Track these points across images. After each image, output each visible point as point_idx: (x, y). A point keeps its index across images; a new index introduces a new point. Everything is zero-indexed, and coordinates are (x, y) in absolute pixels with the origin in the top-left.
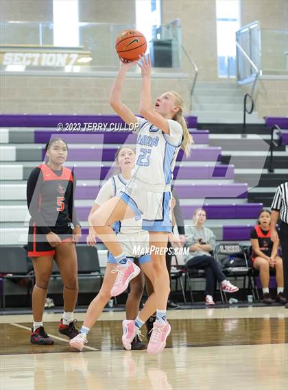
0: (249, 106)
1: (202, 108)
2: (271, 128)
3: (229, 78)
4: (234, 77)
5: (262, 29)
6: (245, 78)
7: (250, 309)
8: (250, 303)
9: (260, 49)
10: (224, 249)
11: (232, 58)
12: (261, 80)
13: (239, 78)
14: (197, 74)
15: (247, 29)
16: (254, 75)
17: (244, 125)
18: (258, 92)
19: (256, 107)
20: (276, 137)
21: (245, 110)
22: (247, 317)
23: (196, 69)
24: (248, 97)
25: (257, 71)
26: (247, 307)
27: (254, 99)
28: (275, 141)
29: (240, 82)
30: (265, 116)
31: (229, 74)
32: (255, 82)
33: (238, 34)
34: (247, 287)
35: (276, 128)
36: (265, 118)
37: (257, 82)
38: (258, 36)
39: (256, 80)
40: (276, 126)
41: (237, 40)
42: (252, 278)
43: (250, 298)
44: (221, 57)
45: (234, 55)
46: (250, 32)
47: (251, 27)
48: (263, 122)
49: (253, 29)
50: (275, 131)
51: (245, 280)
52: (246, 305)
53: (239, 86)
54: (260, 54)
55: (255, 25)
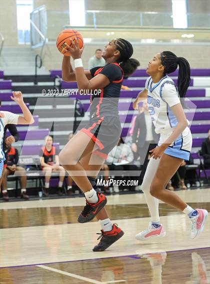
0: (39, 63)
1: (7, 65)
2: (54, 77)
3: (25, 45)
4: (29, 43)
5: (48, 11)
6: (37, 44)
7: (41, 201)
8: (40, 198)
9: (46, 24)
10: (22, 161)
11: (27, 31)
12: (47, 45)
13: (32, 44)
14: (3, 42)
15: (37, 11)
16: (42, 42)
17: (36, 76)
18: (45, 54)
19: (43, 63)
20: (57, 83)
21: (36, 66)
22: (39, 207)
23: (3, 39)
24: (38, 57)
25: (44, 39)
26: (38, 200)
27: (42, 58)
28: (57, 86)
29: (33, 47)
30: (50, 69)
31: (25, 42)
32: (43, 47)
33: (31, 14)
34: (38, 186)
35: (57, 77)
36: (50, 71)
37: (45, 47)
38: (45, 16)
39: (43, 45)
40: (58, 76)
41: (31, 18)
42: (42, 180)
43: (40, 194)
44: (20, 31)
45: (29, 29)
46: (40, 12)
47: (40, 9)
48: (48, 73)
49: (42, 10)
50: (57, 80)
51: (37, 182)
52: (38, 198)
53: (32, 50)
54: (46, 28)
55: (42, 8)
